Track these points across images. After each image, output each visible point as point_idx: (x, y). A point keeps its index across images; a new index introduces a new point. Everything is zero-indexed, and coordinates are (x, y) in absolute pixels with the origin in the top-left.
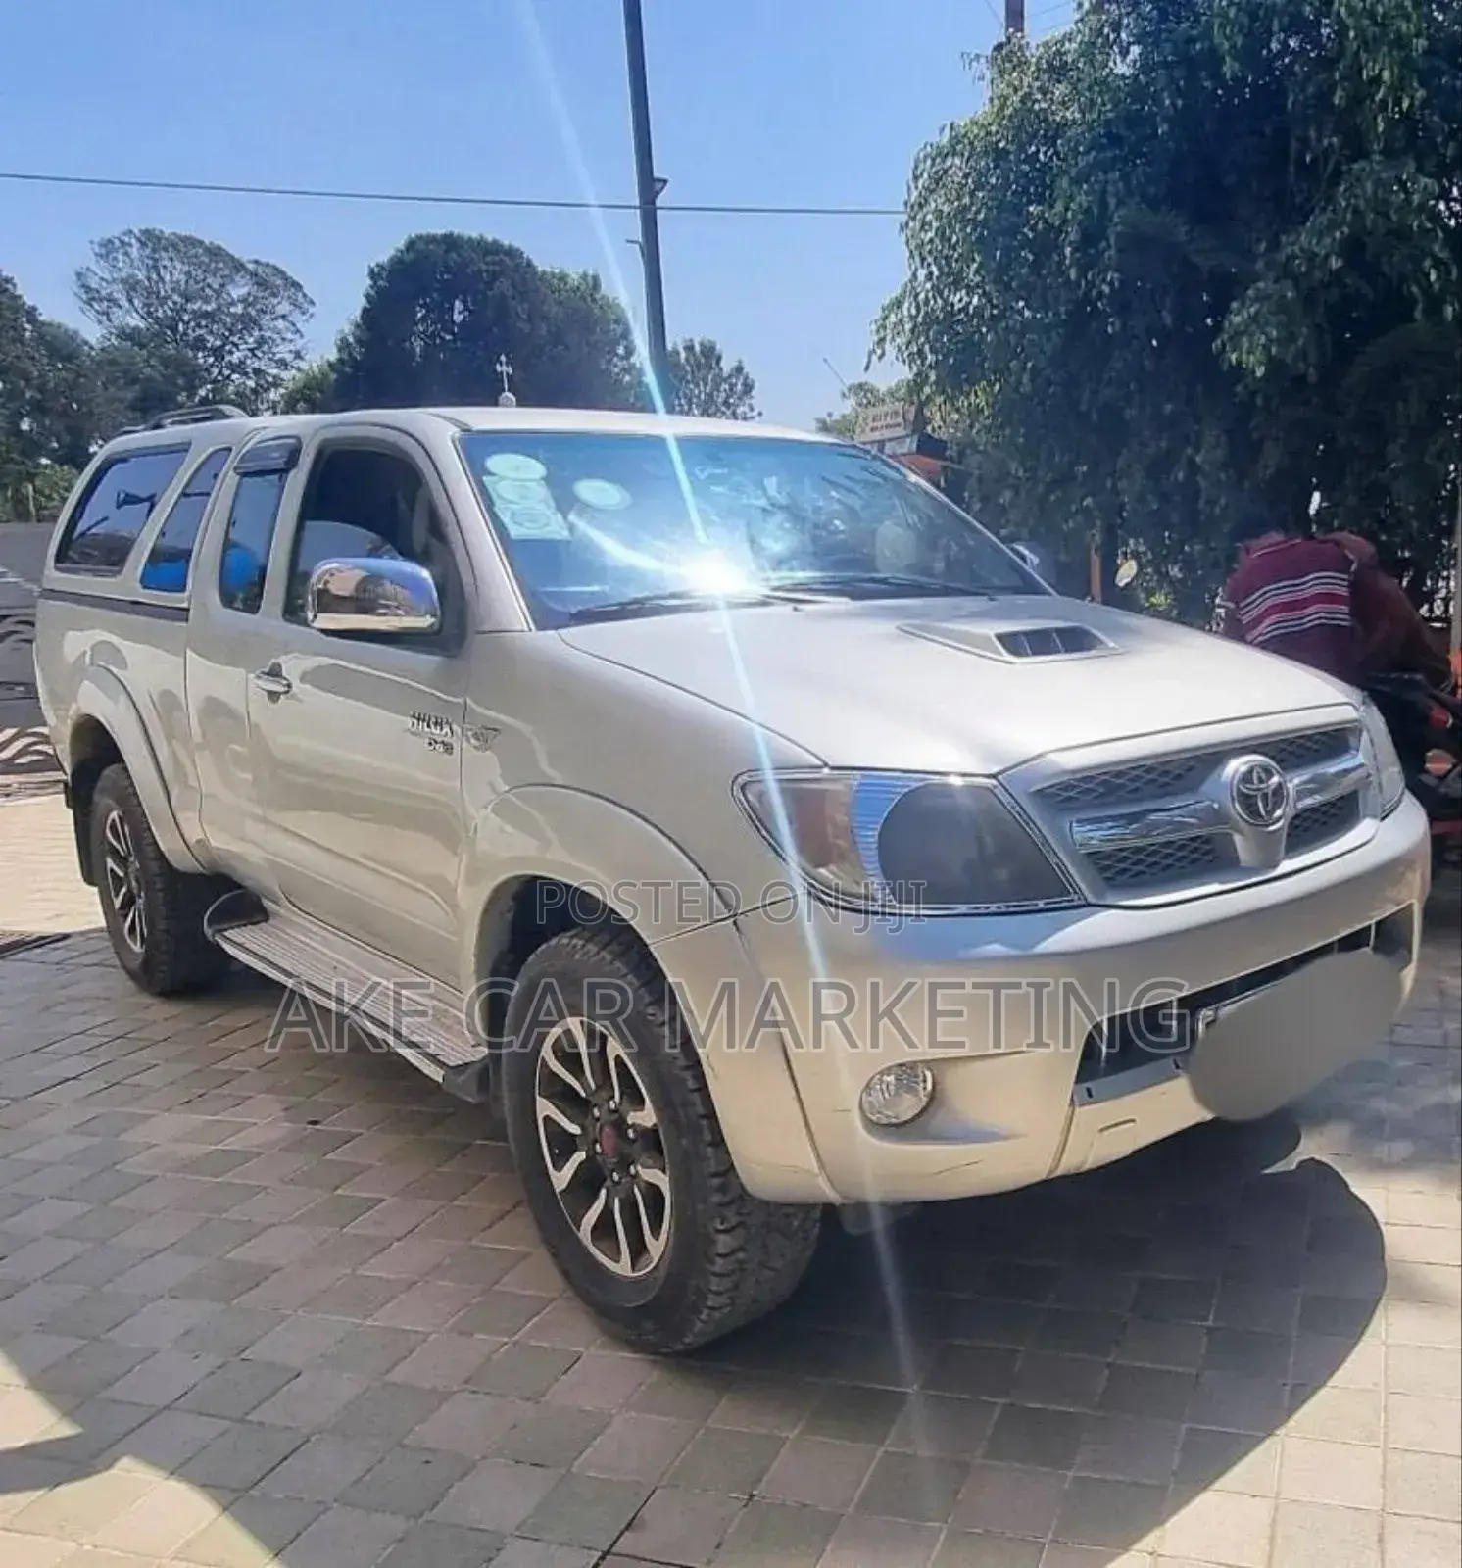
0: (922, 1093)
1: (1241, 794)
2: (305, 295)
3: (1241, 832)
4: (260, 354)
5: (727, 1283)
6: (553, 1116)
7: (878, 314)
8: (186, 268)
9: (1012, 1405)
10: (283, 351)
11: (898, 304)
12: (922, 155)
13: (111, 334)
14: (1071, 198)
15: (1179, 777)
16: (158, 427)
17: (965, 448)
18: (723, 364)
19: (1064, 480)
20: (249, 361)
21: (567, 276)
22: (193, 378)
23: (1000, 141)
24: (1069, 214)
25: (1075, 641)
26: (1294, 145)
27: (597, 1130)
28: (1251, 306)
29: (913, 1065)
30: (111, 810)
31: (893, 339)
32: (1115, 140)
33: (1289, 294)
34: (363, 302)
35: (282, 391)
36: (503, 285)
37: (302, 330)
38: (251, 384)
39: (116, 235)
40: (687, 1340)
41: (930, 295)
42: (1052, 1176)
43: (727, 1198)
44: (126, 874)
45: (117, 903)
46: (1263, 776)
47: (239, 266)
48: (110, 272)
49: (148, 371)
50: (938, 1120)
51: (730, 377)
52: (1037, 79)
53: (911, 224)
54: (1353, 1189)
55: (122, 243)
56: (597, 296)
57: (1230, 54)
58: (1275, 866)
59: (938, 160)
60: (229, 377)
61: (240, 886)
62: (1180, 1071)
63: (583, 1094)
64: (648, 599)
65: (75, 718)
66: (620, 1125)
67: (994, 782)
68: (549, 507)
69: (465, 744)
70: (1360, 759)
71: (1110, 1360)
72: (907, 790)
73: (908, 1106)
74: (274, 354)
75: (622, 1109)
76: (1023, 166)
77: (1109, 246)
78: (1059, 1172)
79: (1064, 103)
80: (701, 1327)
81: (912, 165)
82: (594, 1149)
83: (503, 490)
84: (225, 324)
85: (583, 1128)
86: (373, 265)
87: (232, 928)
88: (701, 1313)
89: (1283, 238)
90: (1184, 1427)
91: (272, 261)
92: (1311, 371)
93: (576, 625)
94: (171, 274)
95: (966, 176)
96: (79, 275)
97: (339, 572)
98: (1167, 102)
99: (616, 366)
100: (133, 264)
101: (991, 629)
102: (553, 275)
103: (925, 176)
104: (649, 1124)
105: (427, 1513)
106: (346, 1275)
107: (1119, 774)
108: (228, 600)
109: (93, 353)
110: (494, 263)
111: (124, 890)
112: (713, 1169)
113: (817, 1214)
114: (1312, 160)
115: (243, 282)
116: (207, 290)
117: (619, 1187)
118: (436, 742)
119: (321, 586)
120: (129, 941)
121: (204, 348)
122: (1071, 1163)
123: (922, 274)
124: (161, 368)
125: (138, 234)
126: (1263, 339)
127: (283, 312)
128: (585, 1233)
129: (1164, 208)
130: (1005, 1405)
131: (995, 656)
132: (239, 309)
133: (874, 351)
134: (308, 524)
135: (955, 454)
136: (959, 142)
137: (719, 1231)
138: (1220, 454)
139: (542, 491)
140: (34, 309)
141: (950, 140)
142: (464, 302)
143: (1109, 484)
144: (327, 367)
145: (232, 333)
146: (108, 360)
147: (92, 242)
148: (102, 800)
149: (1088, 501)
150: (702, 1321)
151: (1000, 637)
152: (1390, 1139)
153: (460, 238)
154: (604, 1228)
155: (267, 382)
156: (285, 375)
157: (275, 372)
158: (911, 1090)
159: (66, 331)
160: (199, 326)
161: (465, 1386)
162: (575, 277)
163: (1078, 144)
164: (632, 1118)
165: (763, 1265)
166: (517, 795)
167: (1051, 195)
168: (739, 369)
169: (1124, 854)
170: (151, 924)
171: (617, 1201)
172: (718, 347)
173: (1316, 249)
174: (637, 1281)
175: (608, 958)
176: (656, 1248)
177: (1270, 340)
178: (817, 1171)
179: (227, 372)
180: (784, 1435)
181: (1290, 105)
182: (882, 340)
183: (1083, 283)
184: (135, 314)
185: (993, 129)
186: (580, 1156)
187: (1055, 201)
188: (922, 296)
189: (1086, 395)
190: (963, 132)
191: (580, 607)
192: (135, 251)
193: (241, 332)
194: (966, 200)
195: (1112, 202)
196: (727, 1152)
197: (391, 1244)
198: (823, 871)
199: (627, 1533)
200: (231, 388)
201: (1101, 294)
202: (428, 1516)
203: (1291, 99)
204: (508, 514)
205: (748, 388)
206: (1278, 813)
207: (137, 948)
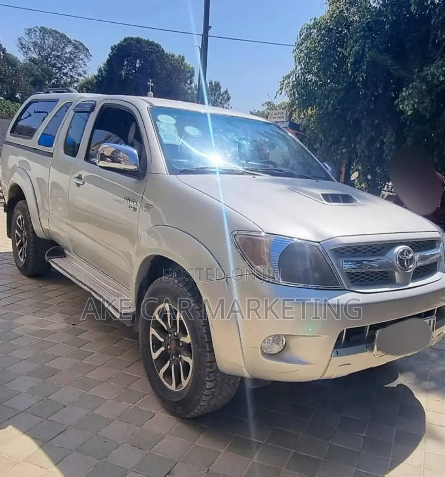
0: (281, 345)
1: (399, 258)
2: (89, 53)
3: (397, 271)
4: (73, 71)
5: (208, 398)
6: (155, 335)
7: (282, 79)
8: (53, 40)
9: (296, 452)
10: (80, 71)
11: (289, 77)
12: (303, 27)
13: (27, 59)
14: (353, 47)
15: (379, 250)
16: (48, 92)
17: (306, 127)
18: (221, 90)
19: (336, 142)
20: (69, 73)
21: (174, 55)
22: (51, 76)
23: (330, 25)
24: (352, 52)
25: (346, 199)
26: (432, 37)
27: (170, 341)
28: (410, 90)
29: (279, 336)
30: (19, 215)
31: (285, 88)
32: (370, 29)
33: (424, 88)
34: (108, 57)
35: (78, 84)
36: (153, 57)
37: (87, 64)
38: (69, 80)
39: (33, 27)
40: (191, 414)
41: (300, 75)
42: (321, 379)
43: (212, 370)
44: (21, 236)
45: (17, 245)
46: (407, 253)
47: (70, 42)
48: (29, 39)
49: (37, 73)
50: (286, 355)
51: (223, 94)
52: (345, 5)
53: (297, 50)
54: (416, 396)
55: (34, 30)
56: (183, 63)
57: (414, 4)
58: (408, 284)
59: (309, 30)
60: (62, 77)
61: (57, 245)
62: (368, 350)
63: (166, 329)
64: (205, 168)
65: (12, 184)
66: (178, 341)
67: (319, 244)
68: (176, 133)
69: (141, 209)
70: (439, 251)
71: (330, 443)
72: (290, 243)
73: (276, 349)
74: (77, 71)
75: (179, 336)
76: (337, 34)
77: (364, 64)
78: (323, 378)
79: (353, 14)
80: (197, 411)
81: (300, 30)
82: (167, 348)
83: (161, 127)
84: (63, 60)
85: (165, 340)
86: (112, 45)
87: (54, 258)
88: (198, 406)
89: (424, 68)
90: (354, 469)
91: (80, 41)
92: (428, 114)
93: (183, 174)
94: (48, 42)
95: (318, 36)
96: (19, 39)
97: (108, 148)
98: (390, 18)
99: (187, 87)
100: (36, 37)
101: (319, 192)
102: (170, 55)
103: (304, 35)
104: (188, 342)
105: (104, 459)
106: (81, 376)
107: (359, 247)
108: (66, 152)
109: (21, 65)
110: (151, 49)
111: (20, 241)
112: (208, 360)
113: (239, 379)
114: (438, 42)
115: (70, 46)
116: (59, 48)
117: (175, 361)
118: (131, 207)
119: (102, 152)
120: (20, 258)
121: (56, 67)
122: (327, 376)
123: (299, 68)
124: (41, 72)
125: (40, 28)
126: (412, 102)
127: (82, 58)
128: (161, 375)
129: (384, 54)
130: (293, 452)
131: (320, 201)
132: (67, 55)
133: (278, 92)
134: (96, 130)
135: (302, 129)
136: (317, 24)
137: (208, 381)
138: (393, 139)
139: (174, 128)
140: (5, 49)
141: (313, 24)
142: (140, 61)
143: (353, 145)
144: (94, 76)
145: (65, 63)
146: (25, 68)
147: (25, 29)
148: (17, 211)
149: (344, 150)
150: (197, 409)
151: (323, 195)
152: (429, 380)
153: (141, 39)
154: (168, 373)
155: (74, 80)
156: (80, 78)
157: (77, 77)
158: (277, 343)
159: (13, 57)
160: (55, 59)
161: (118, 419)
162: (177, 56)
163: (357, 29)
164: (183, 339)
165: (220, 394)
166: (155, 228)
167: (346, 45)
168: (226, 92)
169: (358, 274)
170: (28, 253)
171: (173, 365)
172: (220, 84)
173: (436, 73)
174: (177, 392)
175: (182, 286)
176: (185, 383)
177: (415, 102)
178: (243, 366)
179: (62, 76)
180: (220, 451)
181: (432, 22)
182: (281, 89)
183: (353, 76)
184: (35, 54)
185: (329, 21)
186: (162, 349)
187: (347, 48)
188: (297, 75)
189: (349, 114)
190: (318, 21)
191: (184, 169)
192: (38, 34)
193: (68, 63)
194: (317, 44)
195: (367, 49)
196: (214, 355)
197: (96, 368)
198: (258, 267)
199: (167, 476)
200: (63, 81)
201: (359, 81)
202: (104, 460)
203: (433, 20)
204: (163, 134)
205: (229, 99)
206: (411, 266)
207: (22, 260)
